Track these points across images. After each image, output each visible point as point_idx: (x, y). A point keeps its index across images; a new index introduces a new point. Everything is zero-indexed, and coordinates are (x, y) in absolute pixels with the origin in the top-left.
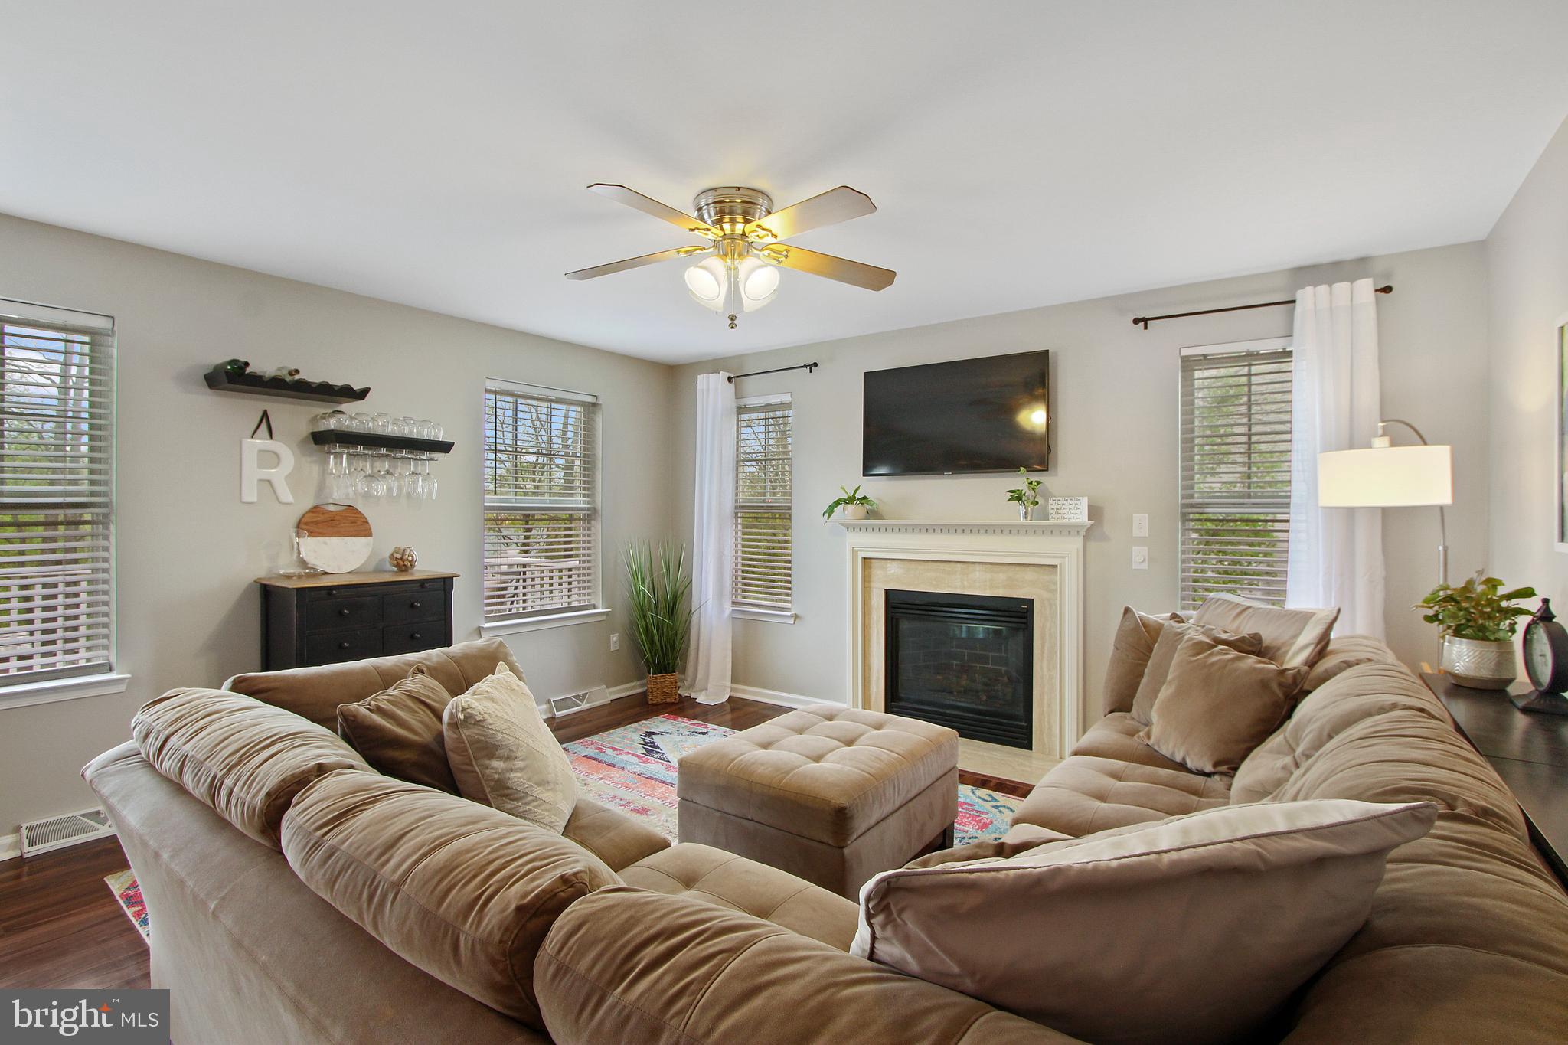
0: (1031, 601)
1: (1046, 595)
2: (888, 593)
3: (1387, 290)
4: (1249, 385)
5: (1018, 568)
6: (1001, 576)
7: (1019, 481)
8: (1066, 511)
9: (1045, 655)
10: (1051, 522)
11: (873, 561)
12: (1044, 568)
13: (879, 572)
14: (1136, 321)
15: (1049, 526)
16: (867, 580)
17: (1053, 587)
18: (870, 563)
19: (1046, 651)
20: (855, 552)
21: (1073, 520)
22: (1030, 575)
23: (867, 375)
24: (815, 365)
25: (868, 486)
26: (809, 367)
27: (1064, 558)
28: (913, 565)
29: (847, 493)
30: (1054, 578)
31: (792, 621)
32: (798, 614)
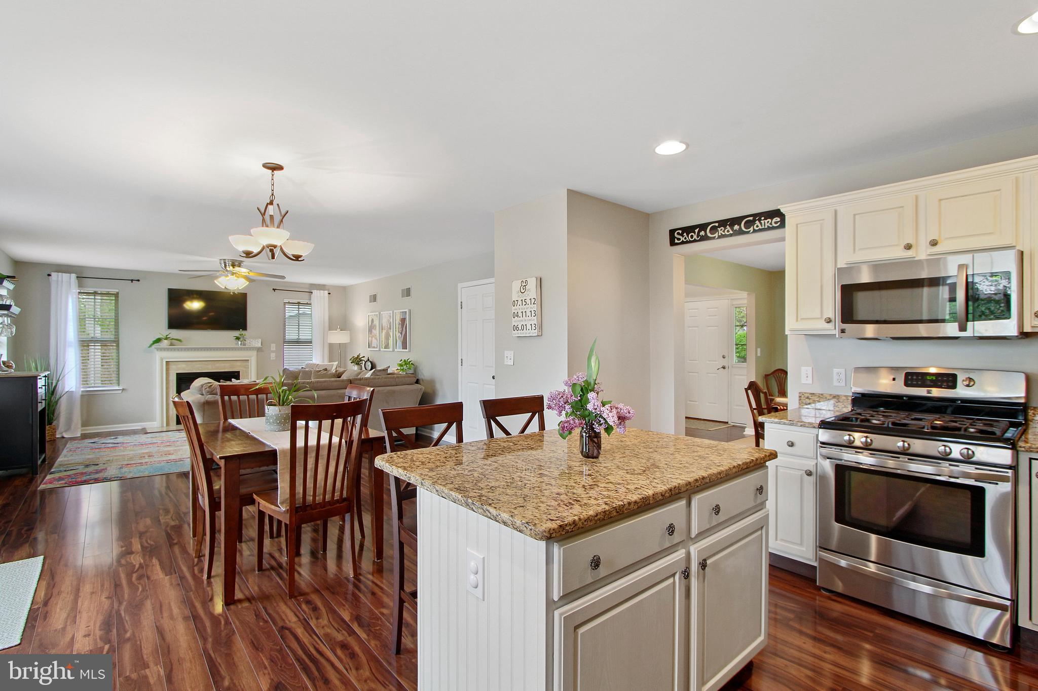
0: (239, 372)
1: (244, 369)
2: (178, 374)
3: (329, 294)
4: (299, 311)
5: (235, 361)
6: (228, 364)
7: (236, 333)
8: (253, 343)
10: (247, 346)
12: (244, 361)
13: (173, 366)
14: (273, 289)
15: (246, 348)
16: (167, 370)
17: (247, 367)
18: (168, 363)
20: (162, 360)
21: (256, 346)
22: (239, 364)
23: (169, 289)
24: (139, 280)
25: (170, 333)
26: (132, 280)
27: (251, 357)
28: (189, 363)
29: (161, 336)
30: (247, 364)
31: (120, 392)
32: (124, 388)
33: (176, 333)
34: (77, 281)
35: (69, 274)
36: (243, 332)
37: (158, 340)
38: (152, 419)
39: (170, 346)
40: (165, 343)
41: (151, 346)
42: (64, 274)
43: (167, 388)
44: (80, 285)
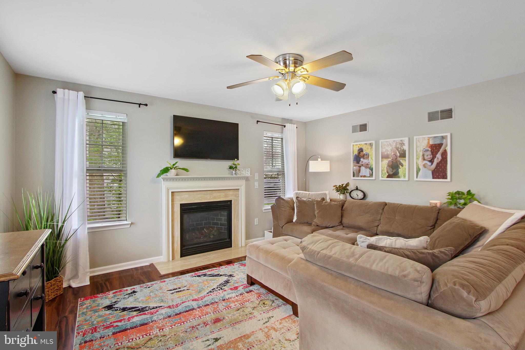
0: (231, 201)
1: (235, 198)
2: (181, 205)
3: (297, 128)
5: (228, 191)
6: (222, 194)
7: (230, 163)
8: (244, 173)
9: (236, 217)
10: (238, 176)
11: (174, 193)
12: (235, 190)
13: (178, 197)
14: (257, 121)
16: (173, 201)
17: (238, 195)
18: (174, 194)
19: (236, 215)
20: (168, 190)
21: (246, 175)
22: (231, 193)
23: (175, 116)
24: (146, 105)
25: (176, 163)
26: (140, 105)
27: (241, 186)
28: (192, 193)
29: (169, 166)
30: (238, 193)
31: (129, 226)
32: (133, 222)
33: (182, 163)
34: (84, 101)
35: (77, 92)
36: (236, 162)
37: (166, 170)
38: (159, 253)
39: (176, 176)
40: (172, 173)
41: (159, 176)
42: (70, 91)
43: (173, 220)
44: (88, 108)
